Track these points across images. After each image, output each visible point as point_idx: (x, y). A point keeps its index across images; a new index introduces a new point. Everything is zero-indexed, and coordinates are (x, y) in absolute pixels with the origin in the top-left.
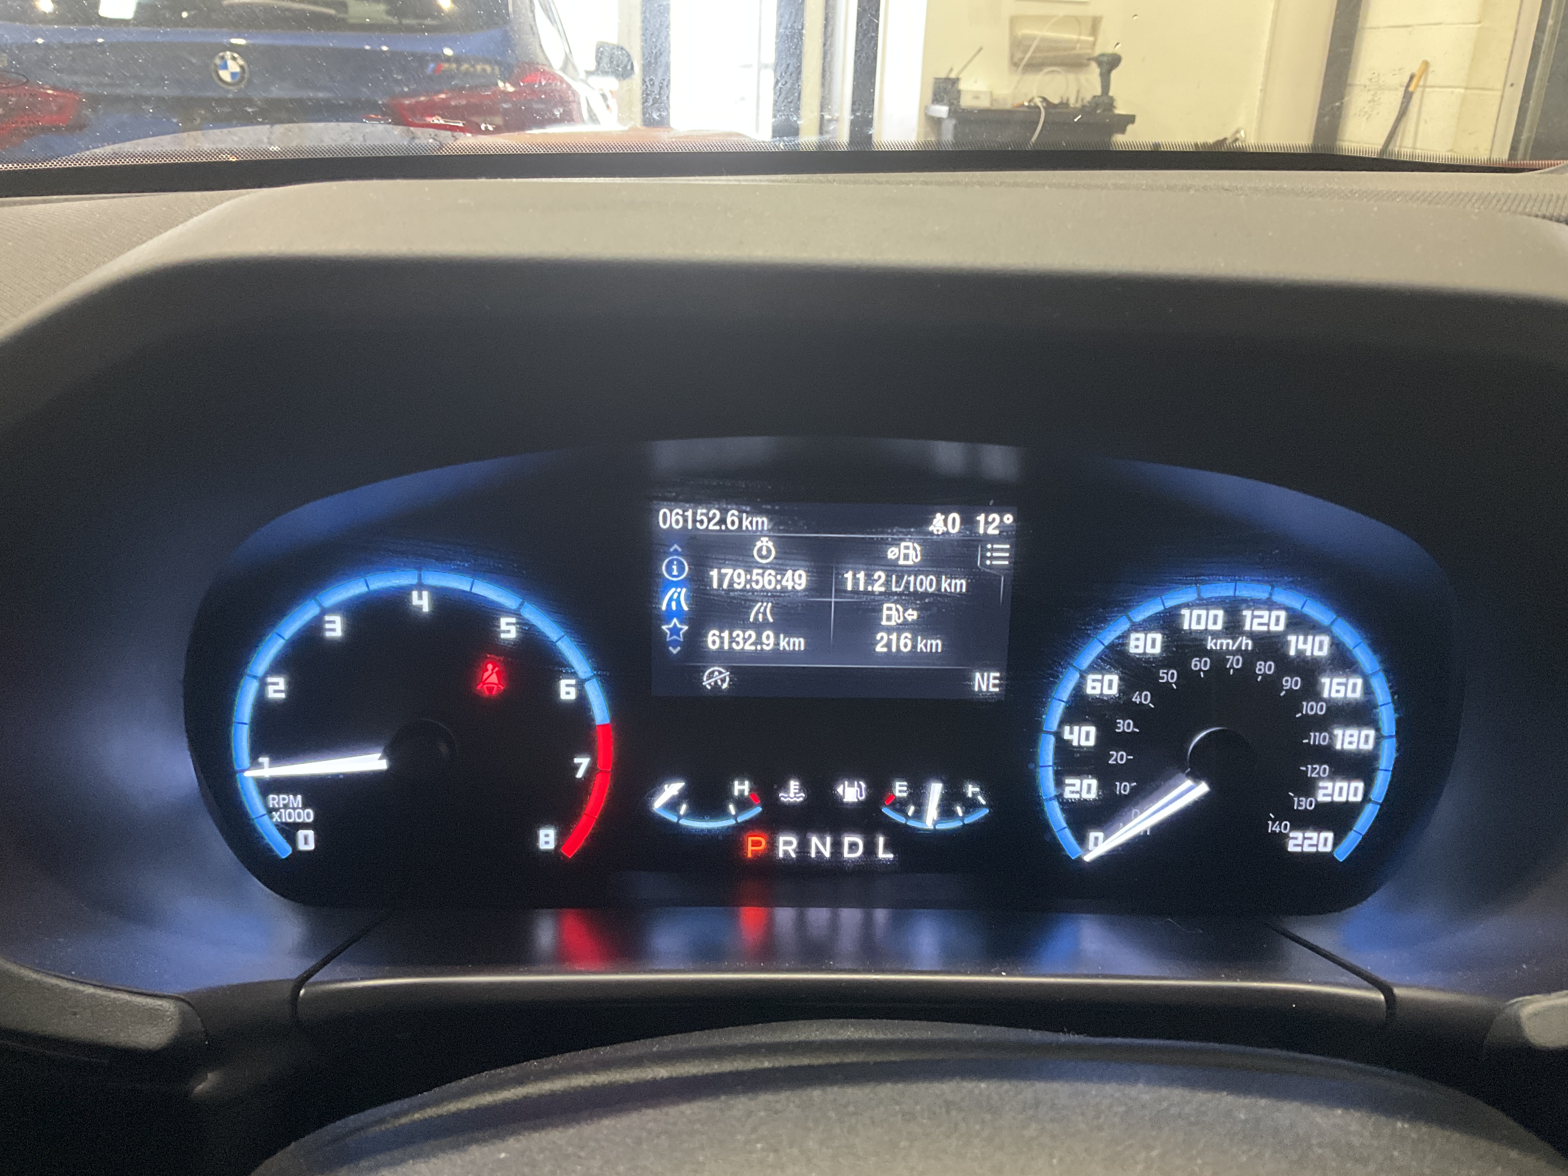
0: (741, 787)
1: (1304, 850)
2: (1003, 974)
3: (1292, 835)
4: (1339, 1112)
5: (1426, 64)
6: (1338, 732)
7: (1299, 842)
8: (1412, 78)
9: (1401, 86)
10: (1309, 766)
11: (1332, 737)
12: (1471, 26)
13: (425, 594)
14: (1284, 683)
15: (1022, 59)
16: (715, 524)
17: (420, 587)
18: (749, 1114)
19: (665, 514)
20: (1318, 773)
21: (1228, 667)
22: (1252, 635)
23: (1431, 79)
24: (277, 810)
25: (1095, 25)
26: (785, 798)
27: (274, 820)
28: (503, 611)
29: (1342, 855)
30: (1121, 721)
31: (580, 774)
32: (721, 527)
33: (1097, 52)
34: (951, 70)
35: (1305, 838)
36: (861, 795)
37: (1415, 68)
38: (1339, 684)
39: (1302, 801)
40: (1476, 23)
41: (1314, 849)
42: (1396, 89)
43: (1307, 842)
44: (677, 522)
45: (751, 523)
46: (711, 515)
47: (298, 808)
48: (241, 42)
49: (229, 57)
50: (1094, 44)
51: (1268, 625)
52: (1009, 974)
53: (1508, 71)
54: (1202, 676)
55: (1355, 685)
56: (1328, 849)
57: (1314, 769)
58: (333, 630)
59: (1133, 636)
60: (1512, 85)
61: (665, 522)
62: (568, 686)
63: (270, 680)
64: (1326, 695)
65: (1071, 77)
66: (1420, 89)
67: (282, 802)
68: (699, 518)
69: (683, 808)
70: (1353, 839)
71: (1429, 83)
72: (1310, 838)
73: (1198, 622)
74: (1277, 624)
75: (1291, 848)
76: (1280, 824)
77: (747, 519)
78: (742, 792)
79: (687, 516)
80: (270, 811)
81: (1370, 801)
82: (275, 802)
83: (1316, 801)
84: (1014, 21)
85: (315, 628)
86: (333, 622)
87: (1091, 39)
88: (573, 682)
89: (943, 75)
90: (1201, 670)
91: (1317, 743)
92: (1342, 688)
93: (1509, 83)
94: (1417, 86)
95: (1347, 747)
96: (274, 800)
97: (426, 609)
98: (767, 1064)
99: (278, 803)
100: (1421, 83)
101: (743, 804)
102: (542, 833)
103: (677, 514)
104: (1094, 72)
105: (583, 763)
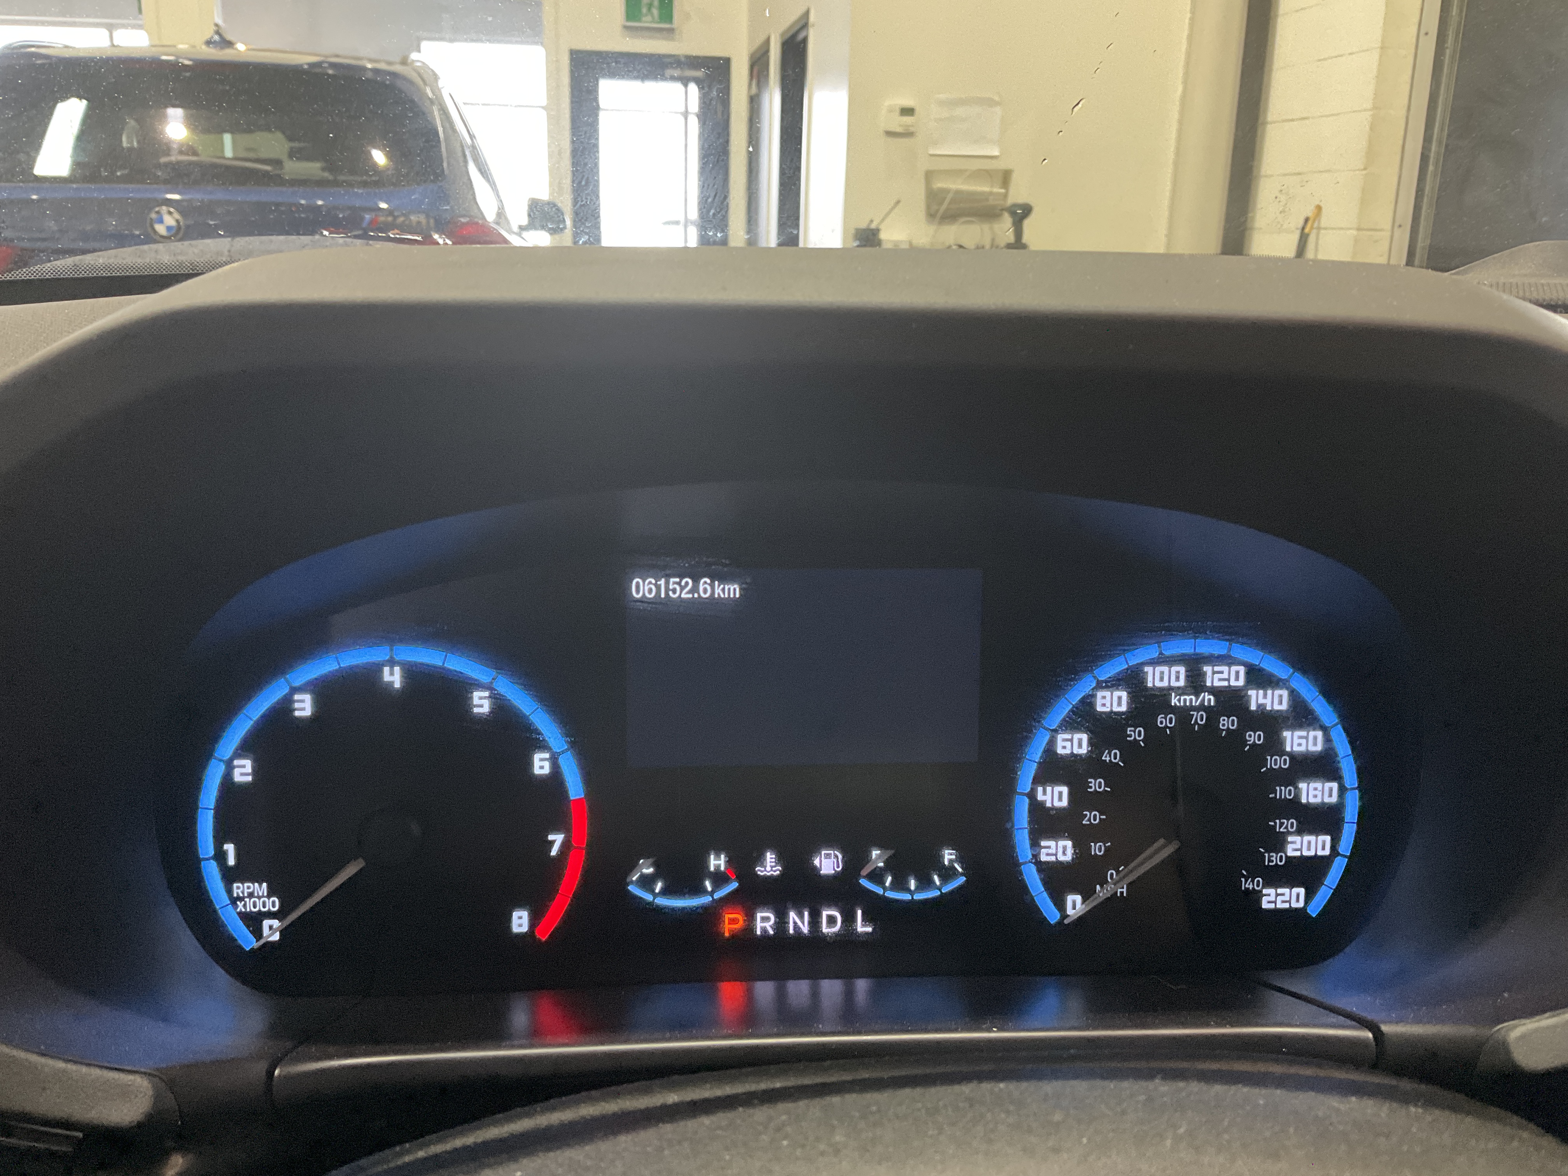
0: (717, 862)
1: (1278, 906)
2: (994, 1029)
3: (1265, 891)
4: (1354, 1099)
5: (1319, 208)
6: (1303, 786)
7: (1272, 898)
8: (1307, 220)
9: (1297, 229)
10: (1278, 821)
11: (1298, 790)
12: (1358, 172)
13: (397, 669)
14: (1248, 738)
15: (937, 211)
16: (688, 593)
17: (392, 663)
18: (770, 1119)
19: (638, 583)
20: (1286, 828)
21: (1192, 722)
22: (1213, 691)
23: (1324, 221)
24: (241, 899)
25: (1006, 177)
26: (762, 872)
27: (238, 910)
28: (475, 684)
29: (1314, 911)
30: (1093, 780)
31: (554, 852)
32: (693, 595)
33: (1010, 201)
34: (872, 221)
35: (1277, 895)
36: (838, 867)
37: (1309, 212)
38: (1300, 737)
39: (1272, 856)
40: (1362, 170)
41: (1287, 906)
42: (1293, 232)
43: (1280, 898)
44: (650, 591)
45: (723, 590)
46: (683, 583)
47: (263, 896)
48: (176, 197)
49: (165, 211)
50: (1005, 196)
51: (1228, 680)
52: (1001, 1029)
53: (1395, 212)
54: (1168, 732)
55: (1315, 738)
56: (1301, 904)
57: (1281, 824)
58: (303, 709)
59: (1100, 694)
60: (1400, 226)
61: (638, 592)
62: (542, 760)
63: (236, 762)
64: (1288, 749)
65: (986, 227)
66: (1314, 232)
67: (246, 891)
68: (671, 587)
69: (659, 886)
70: (1324, 894)
71: (1323, 225)
72: (1283, 895)
73: (1162, 679)
74: (1237, 679)
75: (1265, 905)
76: (1253, 881)
77: (719, 586)
78: (718, 867)
79: (660, 585)
80: (234, 901)
81: (1339, 854)
82: (239, 891)
83: (1286, 856)
84: (929, 175)
85: (284, 708)
86: (302, 701)
87: (1003, 191)
88: (547, 755)
89: (863, 225)
90: (1166, 727)
91: (1283, 797)
92: (1304, 741)
93: (1397, 224)
94: (1312, 228)
95: (1312, 800)
96: (238, 889)
97: (397, 685)
98: (778, 1085)
99: (243, 893)
100: (1316, 225)
101: (719, 879)
102: (515, 915)
103: (650, 583)
104: (1007, 221)
105: (557, 839)
